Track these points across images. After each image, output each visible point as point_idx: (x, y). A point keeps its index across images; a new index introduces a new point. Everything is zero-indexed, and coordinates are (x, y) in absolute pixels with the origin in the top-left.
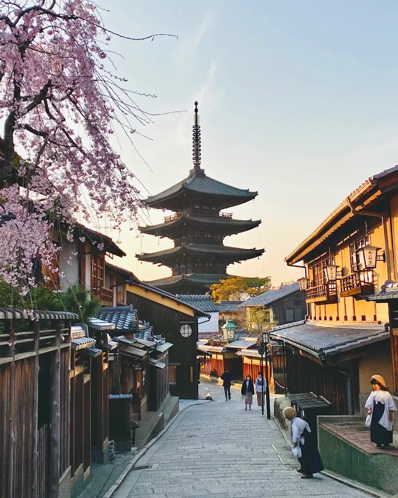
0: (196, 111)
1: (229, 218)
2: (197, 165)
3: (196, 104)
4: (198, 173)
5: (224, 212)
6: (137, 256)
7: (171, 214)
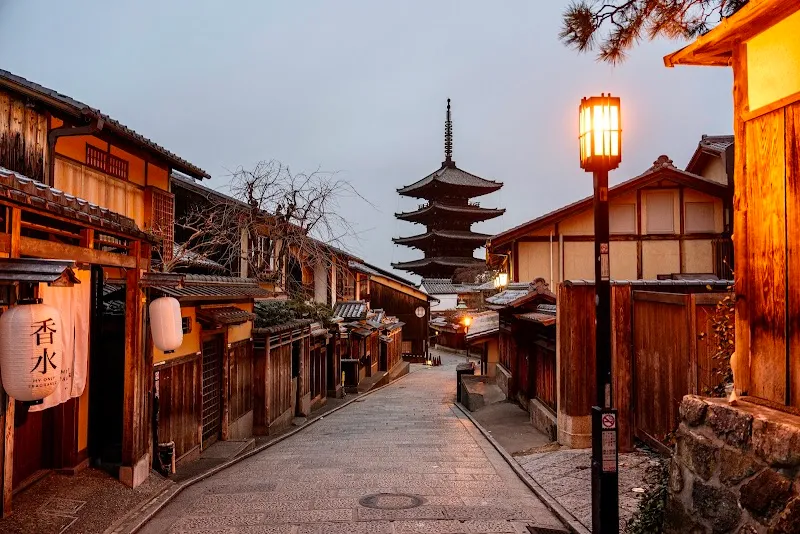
0: (449, 107)
1: (476, 207)
2: (449, 158)
3: (449, 100)
4: (449, 164)
5: (472, 201)
6: (393, 239)
7: (424, 202)
